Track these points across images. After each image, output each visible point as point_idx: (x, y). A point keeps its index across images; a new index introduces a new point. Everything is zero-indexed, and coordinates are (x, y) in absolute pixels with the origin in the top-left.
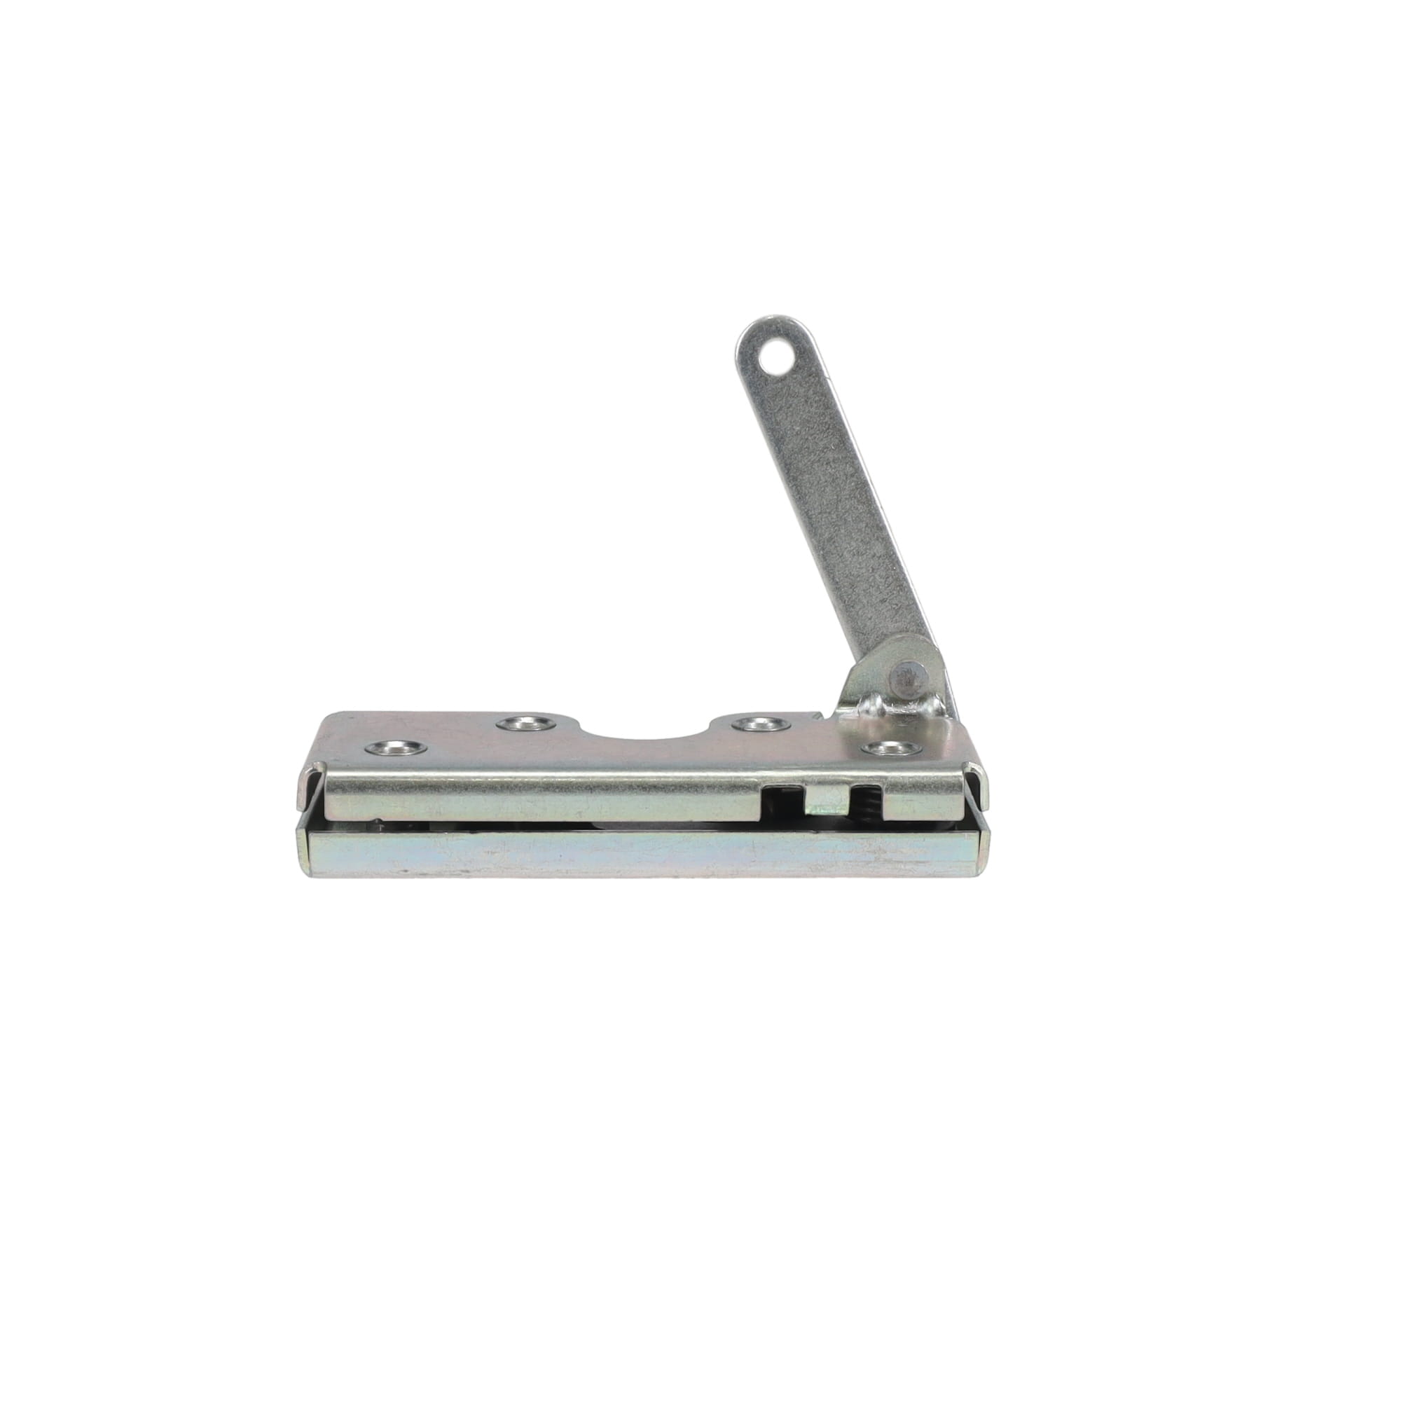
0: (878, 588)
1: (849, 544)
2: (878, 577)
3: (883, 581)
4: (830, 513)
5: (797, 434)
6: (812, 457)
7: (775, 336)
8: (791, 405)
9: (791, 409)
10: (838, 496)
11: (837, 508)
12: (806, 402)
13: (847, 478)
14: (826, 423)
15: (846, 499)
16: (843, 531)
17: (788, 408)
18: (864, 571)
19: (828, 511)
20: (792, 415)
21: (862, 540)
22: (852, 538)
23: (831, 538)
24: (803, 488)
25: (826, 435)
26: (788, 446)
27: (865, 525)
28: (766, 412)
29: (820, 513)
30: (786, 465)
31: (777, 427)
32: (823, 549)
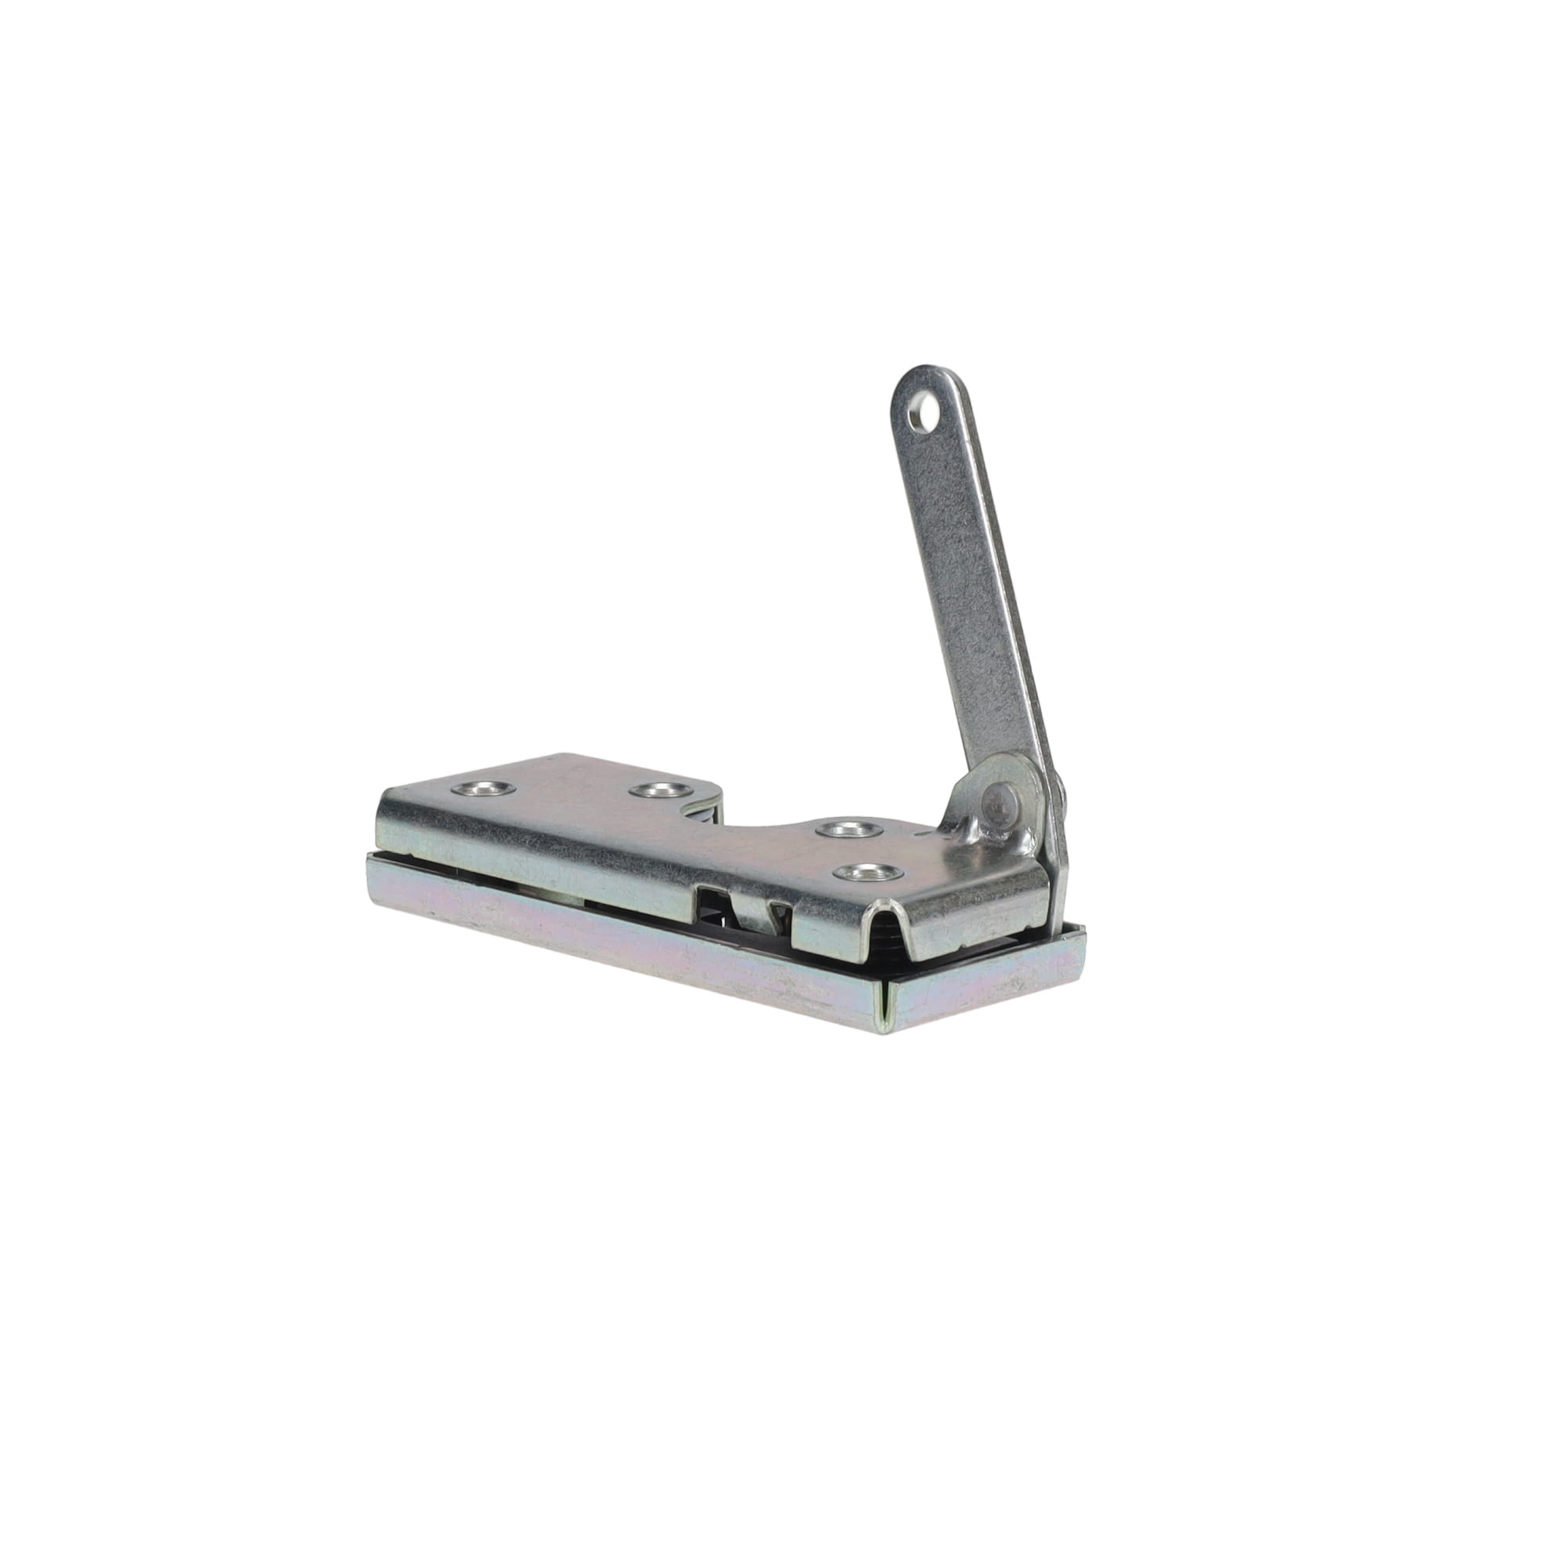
0: (994, 693)
1: (972, 637)
2: (995, 681)
3: (999, 686)
4: (957, 599)
5: (935, 504)
6: (947, 533)
7: (924, 389)
8: (932, 470)
9: (932, 474)
10: (966, 580)
11: (964, 594)
12: (946, 467)
13: (975, 560)
15: (973, 584)
16: (967, 622)
17: (930, 473)
18: (983, 671)
19: (956, 596)
20: (932, 482)
21: (984, 635)
22: (975, 632)
23: (956, 629)
24: (936, 567)
25: (960, 508)
26: (927, 517)
27: (987, 618)
28: (910, 476)
29: (949, 598)
30: (923, 538)
31: (918, 493)
32: (949, 641)
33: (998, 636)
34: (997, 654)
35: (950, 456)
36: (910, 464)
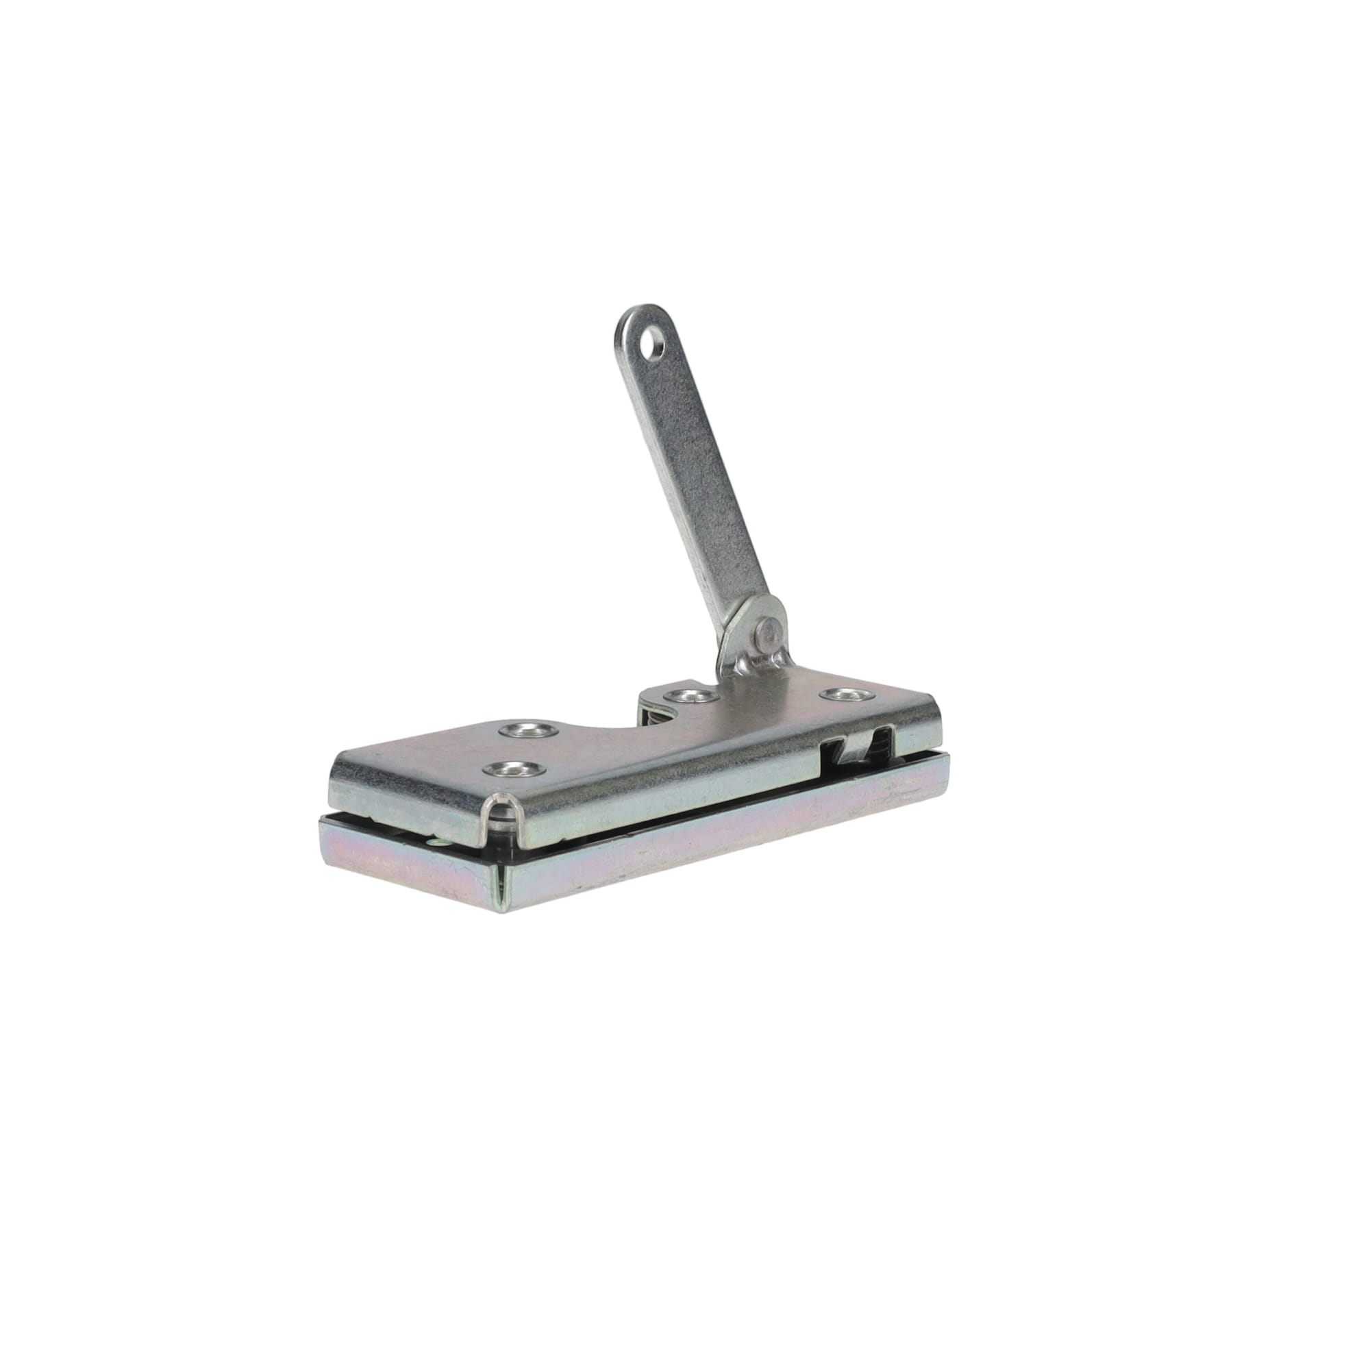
0: (733, 554)
1: (712, 515)
2: (732, 544)
3: (736, 547)
4: (697, 488)
5: (671, 416)
6: (683, 437)
7: (650, 324)
8: (665, 389)
9: (665, 393)
10: (701, 472)
11: (702, 483)
12: (675, 384)
13: (706, 454)
14: (689, 403)
15: (707, 473)
16: (707, 504)
17: (663, 392)
18: (723, 539)
19: (696, 486)
20: (666, 399)
21: (720, 511)
22: (713, 510)
23: (699, 513)
24: (678, 467)
25: (690, 415)
26: (666, 429)
27: (720, 496)
28: (649, 398)
29: (691, 490)
30: (665, 447)
31: (657, 411)
32: (695, 524)
33: (730, 508)
34: (731, 523)
35: (678, 375)
36: (648, 389)
